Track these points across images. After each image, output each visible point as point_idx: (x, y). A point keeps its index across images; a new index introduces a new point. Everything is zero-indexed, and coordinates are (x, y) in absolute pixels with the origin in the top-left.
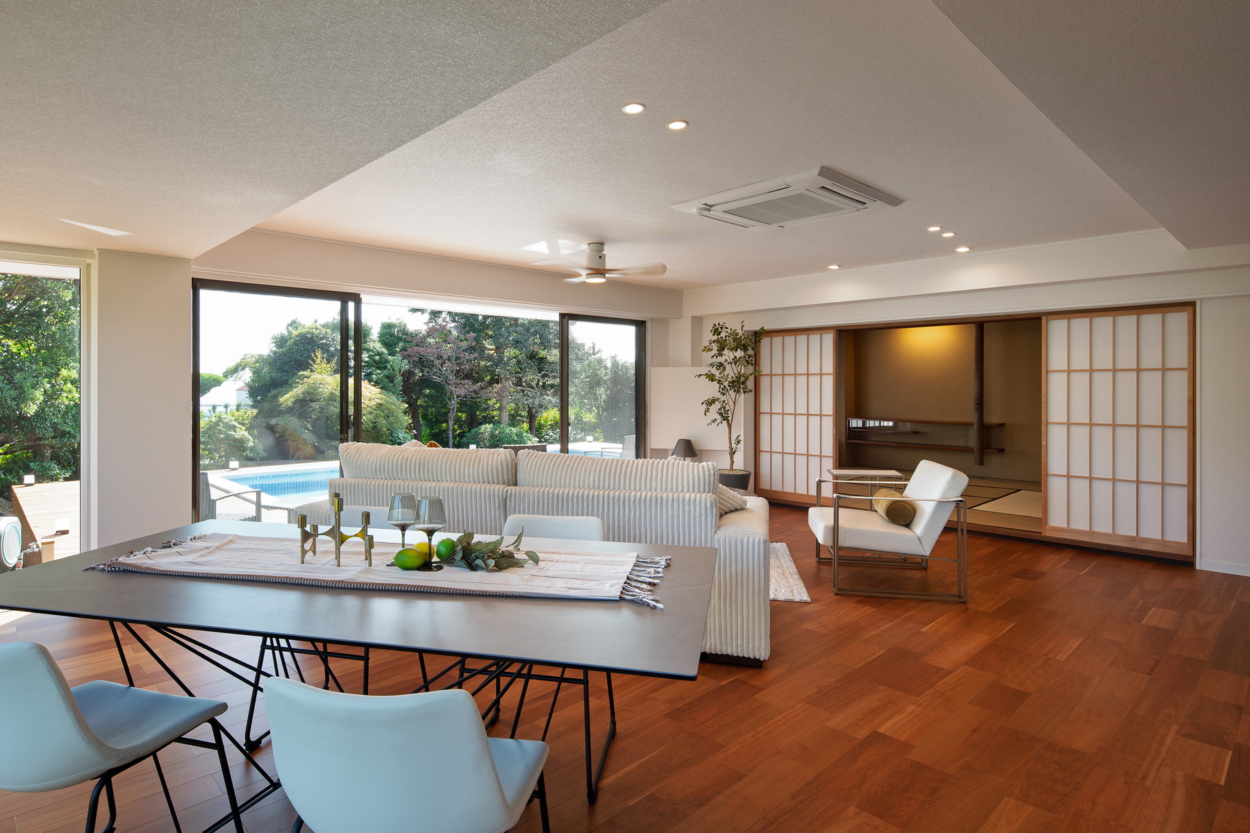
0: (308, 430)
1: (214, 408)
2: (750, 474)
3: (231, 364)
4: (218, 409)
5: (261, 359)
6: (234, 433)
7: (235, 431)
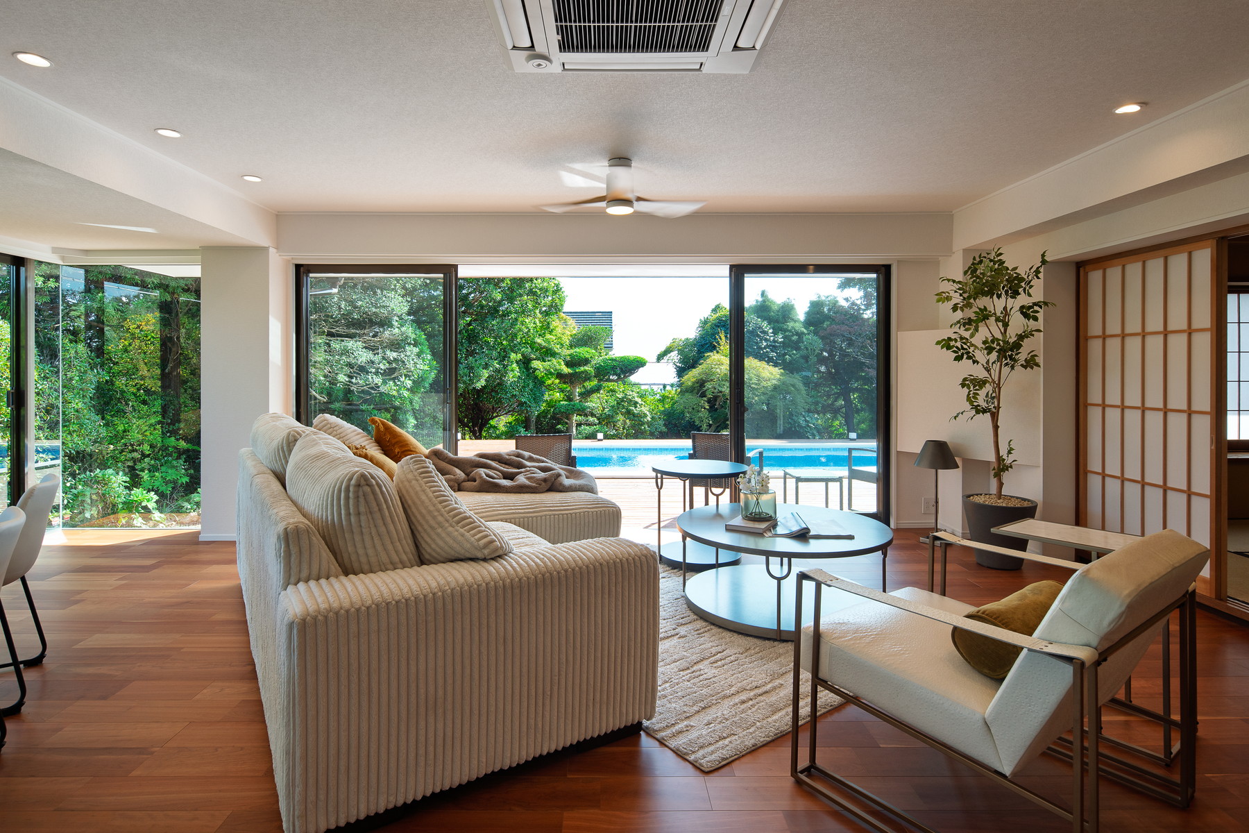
0: (705, 408)
1: (665, 386)
2: (1035, 507)
3: (663, 349)
4: (668, 388)
5: (687, 343)
6: (633, 408)
7: (636, 407)
